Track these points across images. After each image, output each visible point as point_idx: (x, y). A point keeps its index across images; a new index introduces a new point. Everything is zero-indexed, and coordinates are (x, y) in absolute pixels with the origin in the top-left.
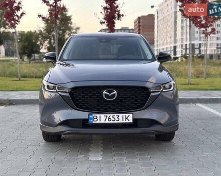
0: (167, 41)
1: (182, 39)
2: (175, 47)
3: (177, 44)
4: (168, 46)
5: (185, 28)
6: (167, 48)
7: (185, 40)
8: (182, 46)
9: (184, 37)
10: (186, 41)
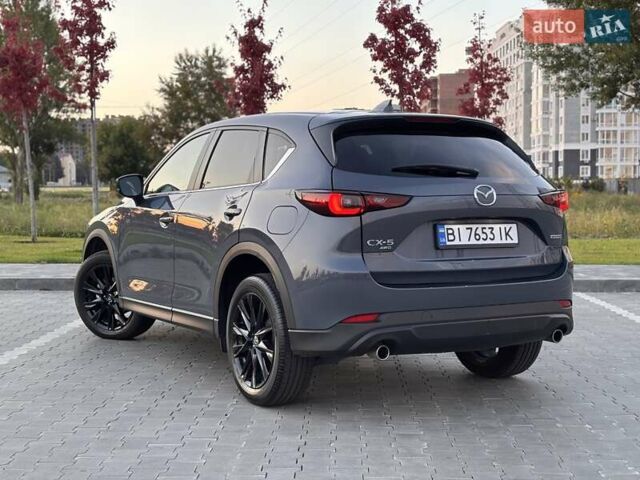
1: (546, 137)
3: (532, 151)
7: (552, 140)
8: (545, 156)
9: (552, 131)
10: (557, 142)
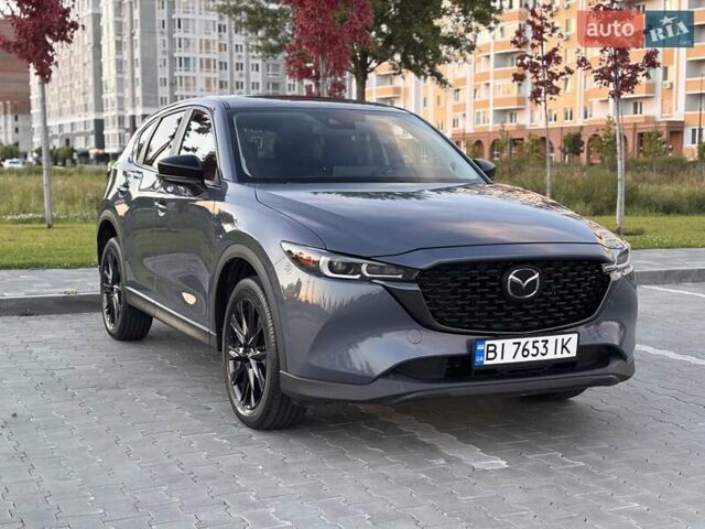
0: (73, 102)
1: (121, 100)
2: (100, 124)
3: (104, 115)
4: (76, 119)
5: (127, 69)
6: (72, 124)
7: (128, 102)
8: (121, 120)
9: (127, 94)
10: (134, 106)
